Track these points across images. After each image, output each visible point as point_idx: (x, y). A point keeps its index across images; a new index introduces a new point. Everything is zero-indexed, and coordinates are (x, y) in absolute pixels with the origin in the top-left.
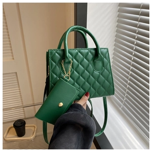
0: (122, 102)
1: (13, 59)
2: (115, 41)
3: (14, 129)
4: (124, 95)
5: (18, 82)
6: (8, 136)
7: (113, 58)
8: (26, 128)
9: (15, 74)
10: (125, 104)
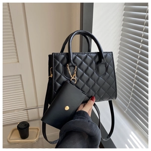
0: (127, 105)
1: (18, 62)
2: (120, 44)
3: (18, 131)
4: (129, 98)
5: (22, 85)
6: (11, 138)
7: (118, 61)
8: (30, 130)
9: (19, 76)
10: (129, 107)
